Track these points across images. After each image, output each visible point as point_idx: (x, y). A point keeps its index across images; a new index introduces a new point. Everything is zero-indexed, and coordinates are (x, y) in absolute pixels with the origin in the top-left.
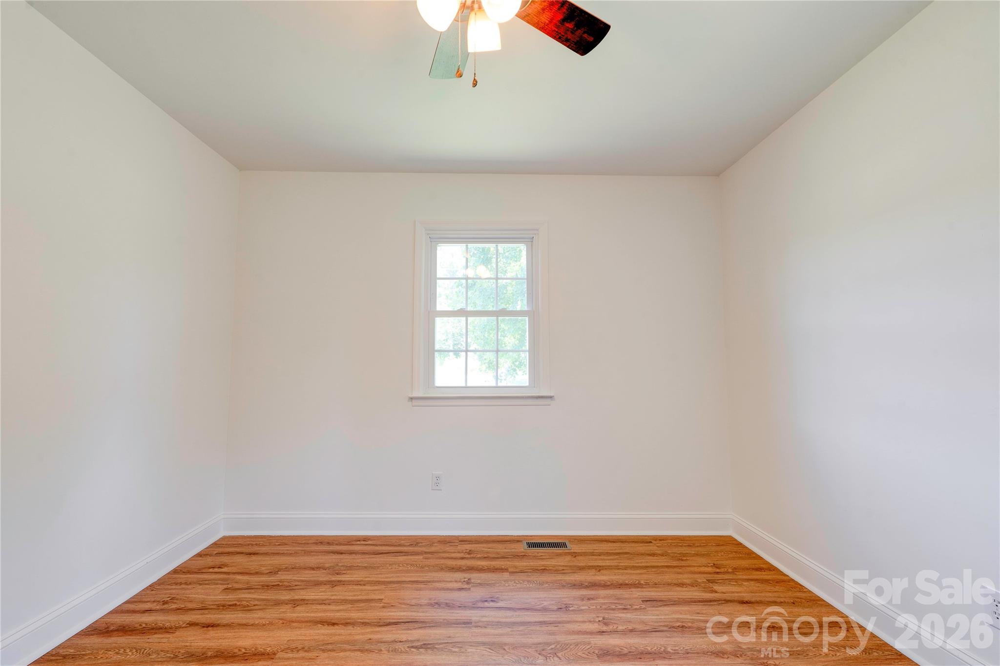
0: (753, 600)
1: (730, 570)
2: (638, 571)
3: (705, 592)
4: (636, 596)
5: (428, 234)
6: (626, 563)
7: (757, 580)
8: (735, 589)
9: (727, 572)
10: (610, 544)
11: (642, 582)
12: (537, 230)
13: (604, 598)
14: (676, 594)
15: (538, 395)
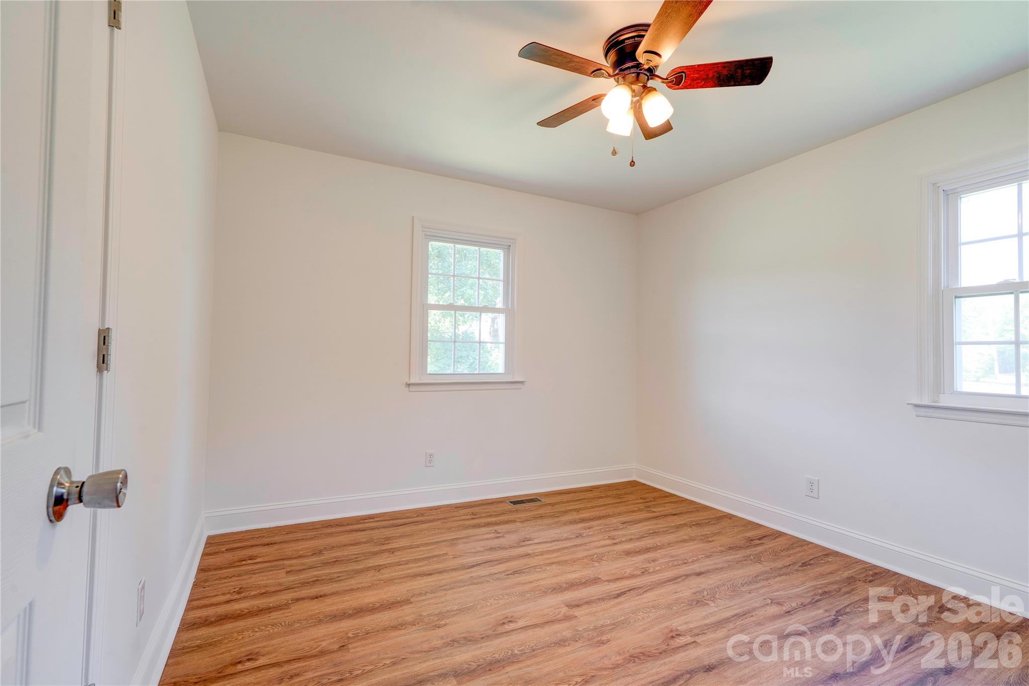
0: (677, 513)
1: (652, 499)
2: (602, 508)
3: (650, 513)
4: (615, 522)
5: (424, 231)
6: (589, 505)
7: (671, 502)
8: (663, 509)
9: (651, 501)
10: (568, 495)
11: (610, 514)
12: (514, 239)
13: (597, 526)
14: (634, 517)
15: (513, 380)
